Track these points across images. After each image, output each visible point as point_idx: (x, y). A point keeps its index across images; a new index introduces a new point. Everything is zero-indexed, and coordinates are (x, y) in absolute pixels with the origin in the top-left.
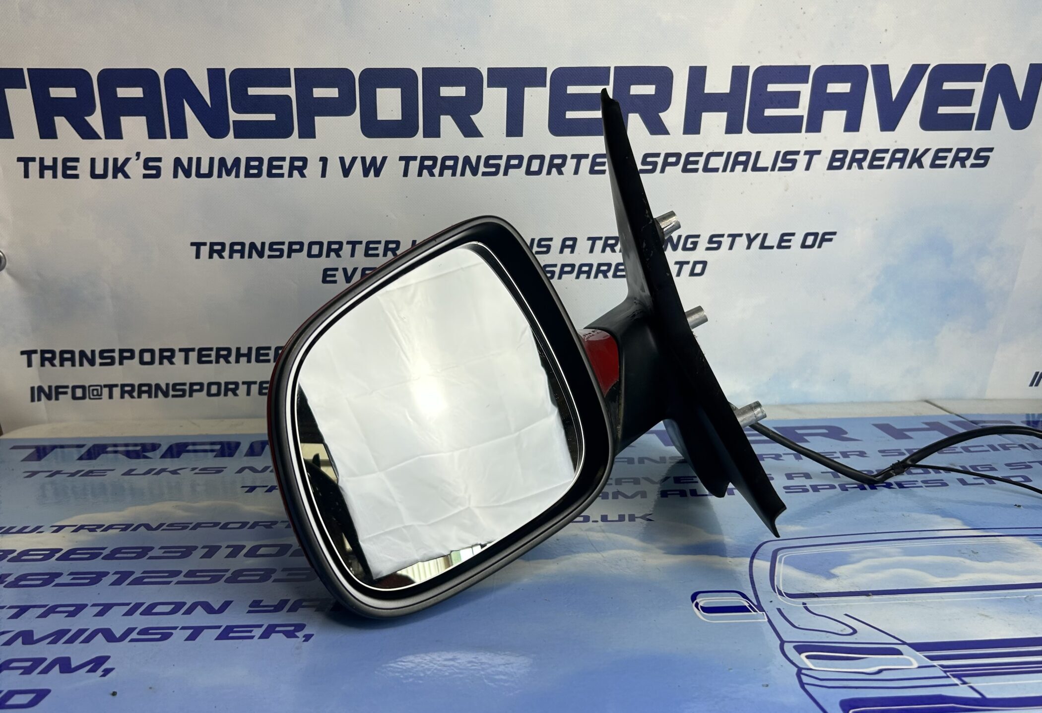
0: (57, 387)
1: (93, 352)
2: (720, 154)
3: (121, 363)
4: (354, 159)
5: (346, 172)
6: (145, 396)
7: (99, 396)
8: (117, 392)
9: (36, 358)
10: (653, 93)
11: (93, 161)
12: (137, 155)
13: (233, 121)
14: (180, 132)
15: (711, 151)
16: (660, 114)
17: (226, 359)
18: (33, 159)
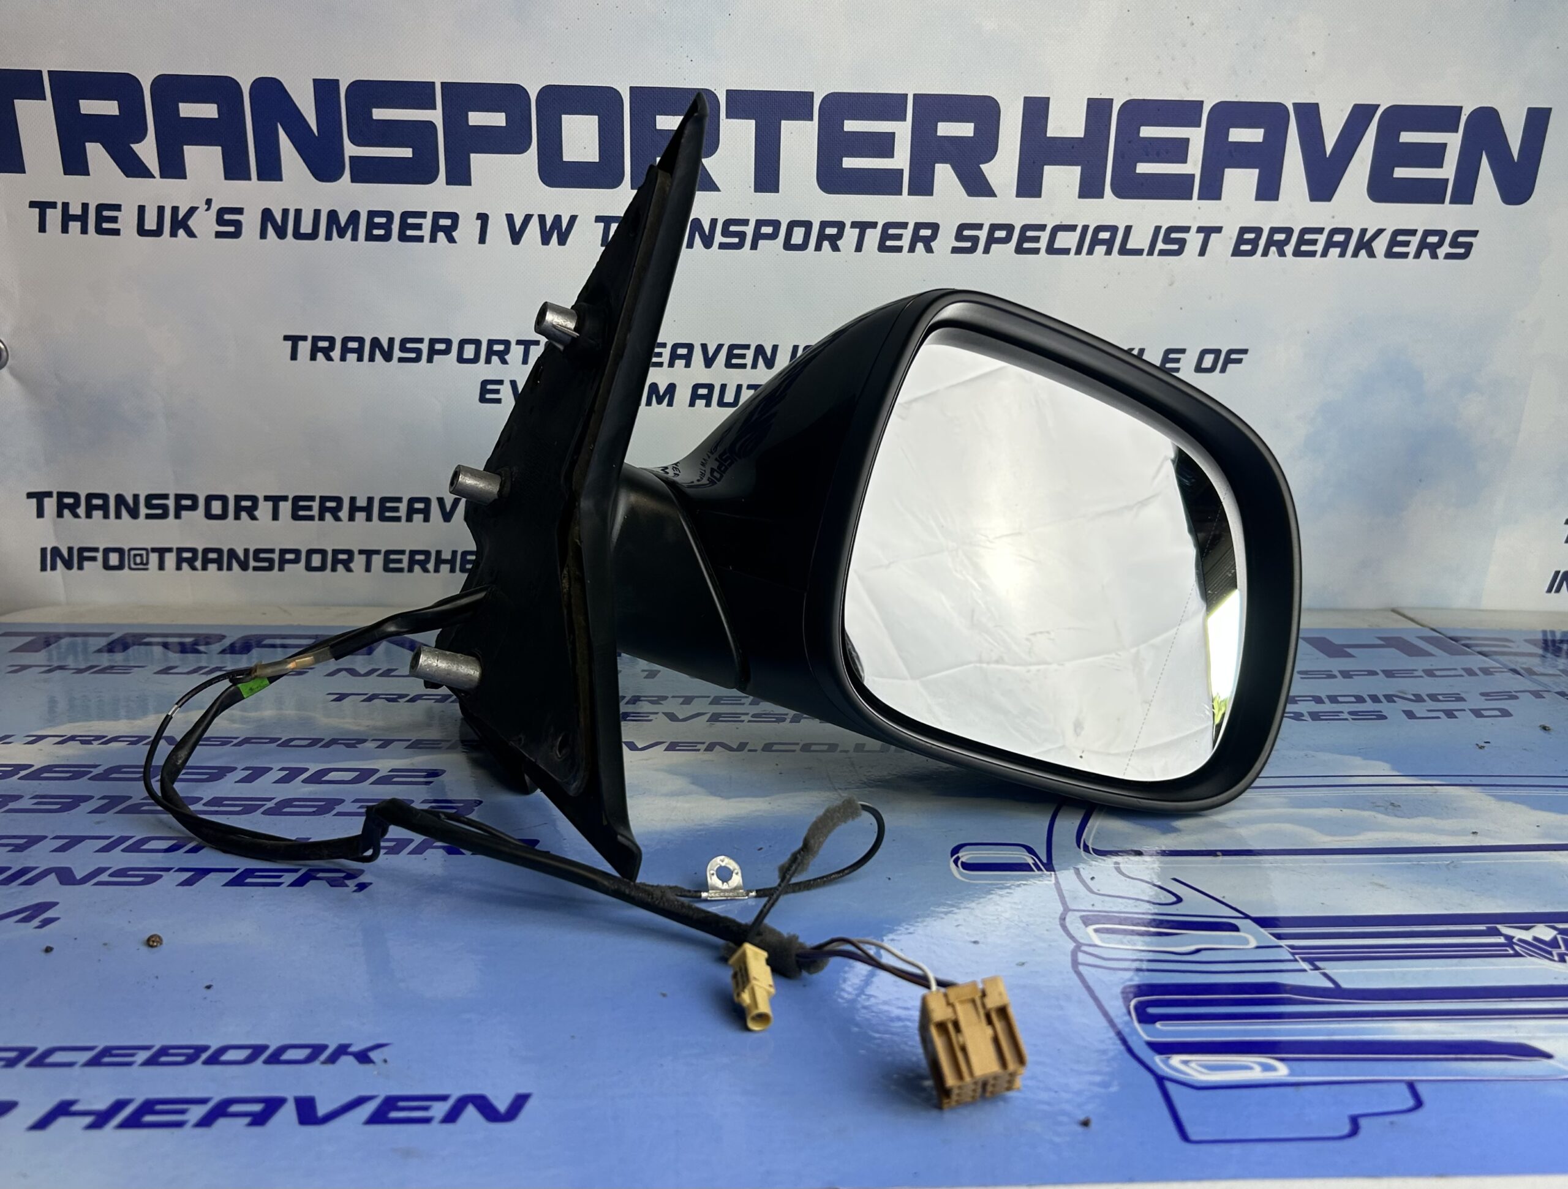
0: (81, 550)
1: (136, 497)
2: (1073, 228)
3: (178, 516)
4: (528, 218)
5: (516, 237)
6: (212, 567)
7: (144, 565)
8: (170, 559)
9: (50, 504)
10: (971, 134)
11: (141, 209)
12: (206, 204)
13: (350, 157)
14: (271, 170)
15: (1059, 223)
16: (982, 166)
17: (335, 512)
18: (53, 205)
